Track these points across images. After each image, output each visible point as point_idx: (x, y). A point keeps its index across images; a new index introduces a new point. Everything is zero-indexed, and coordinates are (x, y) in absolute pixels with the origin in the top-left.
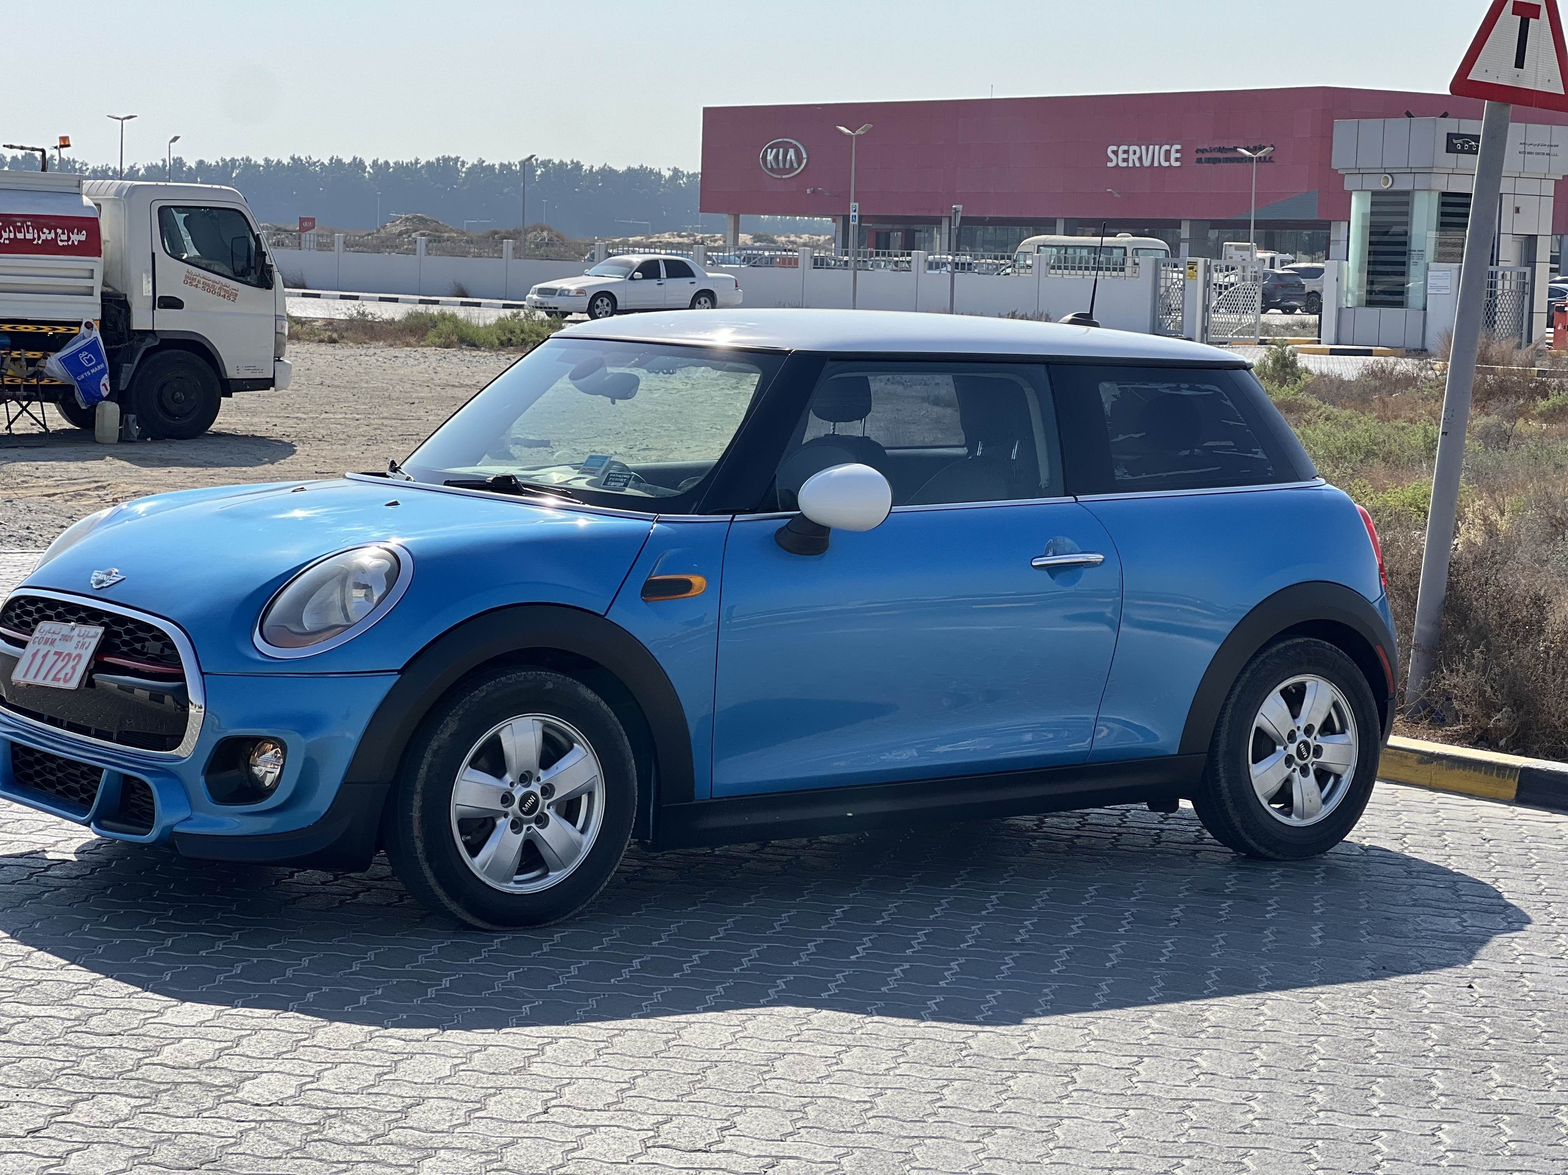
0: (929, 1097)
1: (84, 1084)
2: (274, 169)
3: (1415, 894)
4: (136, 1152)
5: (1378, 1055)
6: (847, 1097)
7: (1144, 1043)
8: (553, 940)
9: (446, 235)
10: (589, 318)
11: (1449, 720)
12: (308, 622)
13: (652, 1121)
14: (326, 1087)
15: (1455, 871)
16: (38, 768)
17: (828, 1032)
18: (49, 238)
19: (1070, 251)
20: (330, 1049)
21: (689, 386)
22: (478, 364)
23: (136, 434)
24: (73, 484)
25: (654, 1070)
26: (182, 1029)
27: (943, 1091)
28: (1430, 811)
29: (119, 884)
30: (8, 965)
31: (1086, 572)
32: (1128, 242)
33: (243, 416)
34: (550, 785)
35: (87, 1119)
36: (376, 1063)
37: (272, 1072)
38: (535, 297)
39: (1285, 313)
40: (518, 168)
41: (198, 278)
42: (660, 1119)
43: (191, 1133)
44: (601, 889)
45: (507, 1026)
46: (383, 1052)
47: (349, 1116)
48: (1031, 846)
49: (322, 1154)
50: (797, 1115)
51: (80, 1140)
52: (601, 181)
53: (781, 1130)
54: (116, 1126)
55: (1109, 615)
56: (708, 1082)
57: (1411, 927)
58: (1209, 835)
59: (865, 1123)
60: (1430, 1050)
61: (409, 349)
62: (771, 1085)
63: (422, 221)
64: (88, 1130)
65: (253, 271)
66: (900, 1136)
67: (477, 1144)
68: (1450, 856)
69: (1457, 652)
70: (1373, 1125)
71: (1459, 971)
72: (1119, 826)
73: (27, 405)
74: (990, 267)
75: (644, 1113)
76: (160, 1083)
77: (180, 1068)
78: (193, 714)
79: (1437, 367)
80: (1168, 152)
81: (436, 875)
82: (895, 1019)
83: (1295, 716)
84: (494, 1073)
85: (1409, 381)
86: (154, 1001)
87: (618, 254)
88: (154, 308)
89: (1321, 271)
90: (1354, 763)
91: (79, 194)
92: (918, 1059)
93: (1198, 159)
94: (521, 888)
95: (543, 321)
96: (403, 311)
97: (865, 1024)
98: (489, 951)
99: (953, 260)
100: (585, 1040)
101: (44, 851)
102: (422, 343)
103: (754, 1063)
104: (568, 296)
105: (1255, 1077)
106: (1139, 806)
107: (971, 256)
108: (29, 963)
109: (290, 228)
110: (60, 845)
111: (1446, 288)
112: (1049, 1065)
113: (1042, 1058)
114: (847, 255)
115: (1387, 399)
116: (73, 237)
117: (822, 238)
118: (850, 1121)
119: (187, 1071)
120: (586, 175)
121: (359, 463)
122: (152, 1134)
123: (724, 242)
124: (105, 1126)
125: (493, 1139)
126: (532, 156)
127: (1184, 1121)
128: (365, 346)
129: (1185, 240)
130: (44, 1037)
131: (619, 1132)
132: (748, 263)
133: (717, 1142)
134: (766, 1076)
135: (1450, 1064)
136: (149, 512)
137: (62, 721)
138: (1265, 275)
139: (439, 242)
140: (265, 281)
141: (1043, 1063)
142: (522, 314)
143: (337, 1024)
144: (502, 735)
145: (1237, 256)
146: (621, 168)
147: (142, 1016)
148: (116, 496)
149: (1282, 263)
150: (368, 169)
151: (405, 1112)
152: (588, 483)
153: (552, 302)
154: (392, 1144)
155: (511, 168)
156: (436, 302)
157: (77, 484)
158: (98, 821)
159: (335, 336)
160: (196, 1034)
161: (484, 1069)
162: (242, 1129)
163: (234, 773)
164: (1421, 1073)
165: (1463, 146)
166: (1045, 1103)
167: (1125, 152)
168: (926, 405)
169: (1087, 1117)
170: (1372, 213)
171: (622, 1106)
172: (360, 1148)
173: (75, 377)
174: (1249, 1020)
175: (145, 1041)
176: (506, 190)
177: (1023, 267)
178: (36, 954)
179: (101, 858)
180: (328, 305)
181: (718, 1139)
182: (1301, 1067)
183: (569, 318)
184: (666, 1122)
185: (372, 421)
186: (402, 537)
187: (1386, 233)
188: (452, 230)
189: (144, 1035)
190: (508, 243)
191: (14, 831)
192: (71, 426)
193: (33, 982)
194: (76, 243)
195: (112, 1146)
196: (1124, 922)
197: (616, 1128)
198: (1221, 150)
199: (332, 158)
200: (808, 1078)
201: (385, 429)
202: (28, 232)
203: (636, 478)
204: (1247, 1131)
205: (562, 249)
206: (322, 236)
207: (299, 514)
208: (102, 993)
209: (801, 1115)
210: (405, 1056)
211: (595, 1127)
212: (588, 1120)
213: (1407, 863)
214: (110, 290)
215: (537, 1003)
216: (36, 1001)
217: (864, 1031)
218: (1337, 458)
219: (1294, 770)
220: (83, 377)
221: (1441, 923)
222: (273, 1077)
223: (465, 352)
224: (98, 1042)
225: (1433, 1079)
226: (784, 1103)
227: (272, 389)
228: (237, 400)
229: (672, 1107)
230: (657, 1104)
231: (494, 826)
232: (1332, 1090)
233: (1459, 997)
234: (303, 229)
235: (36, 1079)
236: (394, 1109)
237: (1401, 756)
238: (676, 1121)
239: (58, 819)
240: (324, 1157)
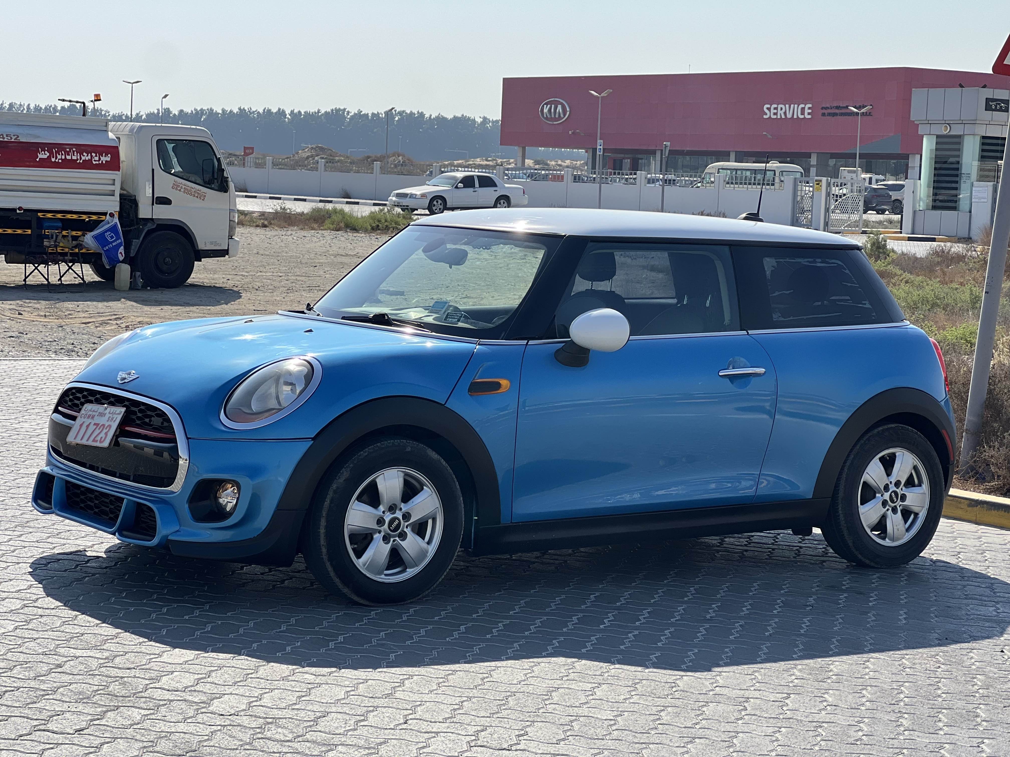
0: (652, 718)
1: (111, 700)
2: (227, 116)
3: (966, 591)
4: (145, 744)
5: (943, 695)
6: (599, 716)
7: (791, 685)
8: (409, 613)
9: (337, 158)
10: (429, 213)
11: (988, 479)
12: (255, 407)
13: (474, 730)
14: (266, 704)
15: (992, 576)
16: (82, 497)
17: (586, 674)
18: (87, 159)
19: (739, 172)
20: (268, 680)
21: (493, 257)
22: (357, 241)
23: (140, 285)
24: (101, 316)
25: (474, 697)
26: (174, 666)
27: (661, 714)
28: (976, 537)
29: (133, 573)
30: (62, 624)
31: (754, 380)
32: (777, 167)
33: (208, 274)
34: (408, 513)
35: (114, 723)
36: (297, 690)
37: (231, 694)
38: (394, 199)
39: (878, 213)
40: (384, 115)
41: (181, 185)
42: (479, 728)
43: (180, 732)
44: (440, 580)
45: (380, 667)
46: (302, 682)
47: (280, 723)
48: (716, 556)
49: (264, 747)
50: (566, 728)
51: (109, 736)
52: (437, 124)
53: (557, 737)
54: (132, 727)
55: (768, 408)
56: (510, 705)
57: (964, 612)
58: (831, 551)
59: (611, 733)
60: (977, 692)
61: (313, 231)
62: (550, 708)
63: (322, 149)
64: (114, 730)
65: (216, 181)
66: (633, 742)
67: (361, 743)
68: (989, 567)
69: (994, 435)
70: (940, 740)
71: (995, 641)
72: (773, 544)
73: (72, 266)
74: (687, 182)
75: (469, 725)
76: (160, 700)
77: (172, 690)
78: (182, 464)
79: (978, 249)
80: (803, 109)
81: (335, 570)
82: (629, 667)
83: (889, 474)
84: (372, 697)
85: (960, 258)
86: (156, 647)
87: (448, 172)
88: (153, 204)
89: (902, 186)
90: (927, 506)
91: (106, 131)
92: (644, 693)
93: (822, 113)
94: (389, 579)
95: (399, 214)
96: (310, 207)
97: (610, 669)
98: (368, 619)
99: (663, 178)
100: (431, 677)
101: (85, 550)
102: (322, 228)
103: (539, 693)
104: (415, 198)
105: (863, 708)
106: (786, 532)
107: (675, 175)
108: (76, 622)
109: (238, 153)
110: (95, 547)
111: (984, 198)
112: (729, 698)
113: (725, 693)
114: (595, 174)
115: (945, 270)
116: (102, 158)
117: (578, 163)
118: (601, 732)
119: (177, 693)
120: (427, 121)
121: (281, 304)
122: (155, 733)
123: (515, 164)
124: (125, 728)
125: (373, 740)
126: (393, 108)
127: (817, 736)
128: (285, 229)
129: (813, 166)
130: (86, 670)
131: (453, 736)
132: (531, 178)
133: (515, 744)
134: (547, 702)
135: (989, 701)
136: (154, 335)
137: (98, 468)
138: (866, 189)
139: (333, 163)
140: (223, 187)
141: (725, 697)
142: (386, 210)
143: (272, 664)
144: (378, 480)
145: (849, 176)
146: (450, 116)
147: (148, 657)
148: (128, 324)
149: (877, 181)
150: (288, 116)
151: (316, 721)
152: (434, 319)
153: (405, 202)
154: (308, 741)
155: (379, 116)
156: (331, 202)
157: (103, 316)
158: (121, 532)
159: (266, 223)
160: (183, 669)
161: (366, 695)
162: (212, 730)
163: (206, 503)
164: (970, 707)
165: (996, 107)
166: (727, 723)
167: (775, 109)
168: (646, 271)
169: (754, 732)
170: (936, 149)
171: (455, 720)
172: (287, 744)
173: (103, 248)
174: (859, 671)
175: (150, 673)
176: (375, 130)
177: (708, 183)
178: (80, 617)
179: (121, 555)
180: (262, 203)
181: (516, 742)
182: (893, 702)
183: (416, 212)
184: (483, 731)
185: (290, 278)
186: (314, 352)
187: (945, 162)
188: (340, 156)
189: (150, 669)
190: (377, 164)
191: (66, 537)
192: (100, 279)
193: (78, 635)
194: (104, 162)
195: (129, 740)
196: (777, 606)
197: (450, 734)
198: (838, 108)
199: (265, 109)
200: (574, 704)
201: (298, 282)
202: (74, 155)
203: (465, 317)
204: (858, 743)
205: (411, 168)
206: (258, 158)
207: (248, 337)
208: (123, 642)
209: (569, 727)
210: (316, 685)
211: (437, 733)
212: (432, 728)
213: (961, 571)
214: (125, 192)
215: (399, 653)
216: (80, 647)
217: (609, 674)
218: (913, 308)
219: (888, 510)
220: (107, 248)
221: (983, 610)
222: (232, 697)
223: (349, 234)
224: (120, 673)
225: (978, 711)
226: (559, 720)
227: (227, 256)
228: (204, 263)
229: (486, 721)
230: (477, 719)
231: (372, 539)
232: (913, 717)
233: (995, 658)
234: (246, 154)
235: (81, 697)
236: (309, 719)
237: (957, 501)
238: (489, 730)
239: (94, 530)
240: (265, 749)
